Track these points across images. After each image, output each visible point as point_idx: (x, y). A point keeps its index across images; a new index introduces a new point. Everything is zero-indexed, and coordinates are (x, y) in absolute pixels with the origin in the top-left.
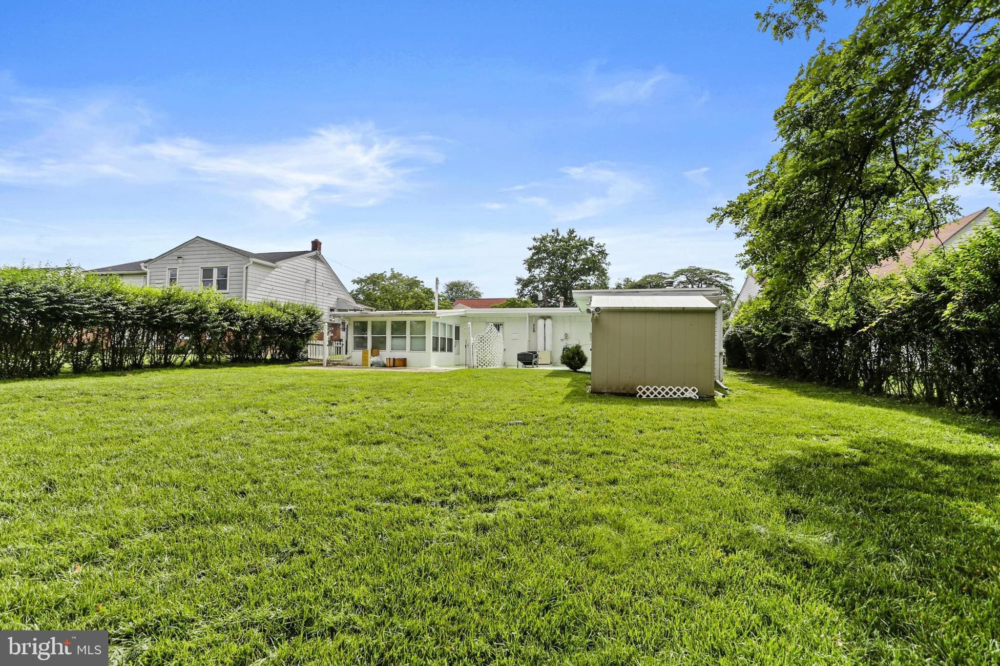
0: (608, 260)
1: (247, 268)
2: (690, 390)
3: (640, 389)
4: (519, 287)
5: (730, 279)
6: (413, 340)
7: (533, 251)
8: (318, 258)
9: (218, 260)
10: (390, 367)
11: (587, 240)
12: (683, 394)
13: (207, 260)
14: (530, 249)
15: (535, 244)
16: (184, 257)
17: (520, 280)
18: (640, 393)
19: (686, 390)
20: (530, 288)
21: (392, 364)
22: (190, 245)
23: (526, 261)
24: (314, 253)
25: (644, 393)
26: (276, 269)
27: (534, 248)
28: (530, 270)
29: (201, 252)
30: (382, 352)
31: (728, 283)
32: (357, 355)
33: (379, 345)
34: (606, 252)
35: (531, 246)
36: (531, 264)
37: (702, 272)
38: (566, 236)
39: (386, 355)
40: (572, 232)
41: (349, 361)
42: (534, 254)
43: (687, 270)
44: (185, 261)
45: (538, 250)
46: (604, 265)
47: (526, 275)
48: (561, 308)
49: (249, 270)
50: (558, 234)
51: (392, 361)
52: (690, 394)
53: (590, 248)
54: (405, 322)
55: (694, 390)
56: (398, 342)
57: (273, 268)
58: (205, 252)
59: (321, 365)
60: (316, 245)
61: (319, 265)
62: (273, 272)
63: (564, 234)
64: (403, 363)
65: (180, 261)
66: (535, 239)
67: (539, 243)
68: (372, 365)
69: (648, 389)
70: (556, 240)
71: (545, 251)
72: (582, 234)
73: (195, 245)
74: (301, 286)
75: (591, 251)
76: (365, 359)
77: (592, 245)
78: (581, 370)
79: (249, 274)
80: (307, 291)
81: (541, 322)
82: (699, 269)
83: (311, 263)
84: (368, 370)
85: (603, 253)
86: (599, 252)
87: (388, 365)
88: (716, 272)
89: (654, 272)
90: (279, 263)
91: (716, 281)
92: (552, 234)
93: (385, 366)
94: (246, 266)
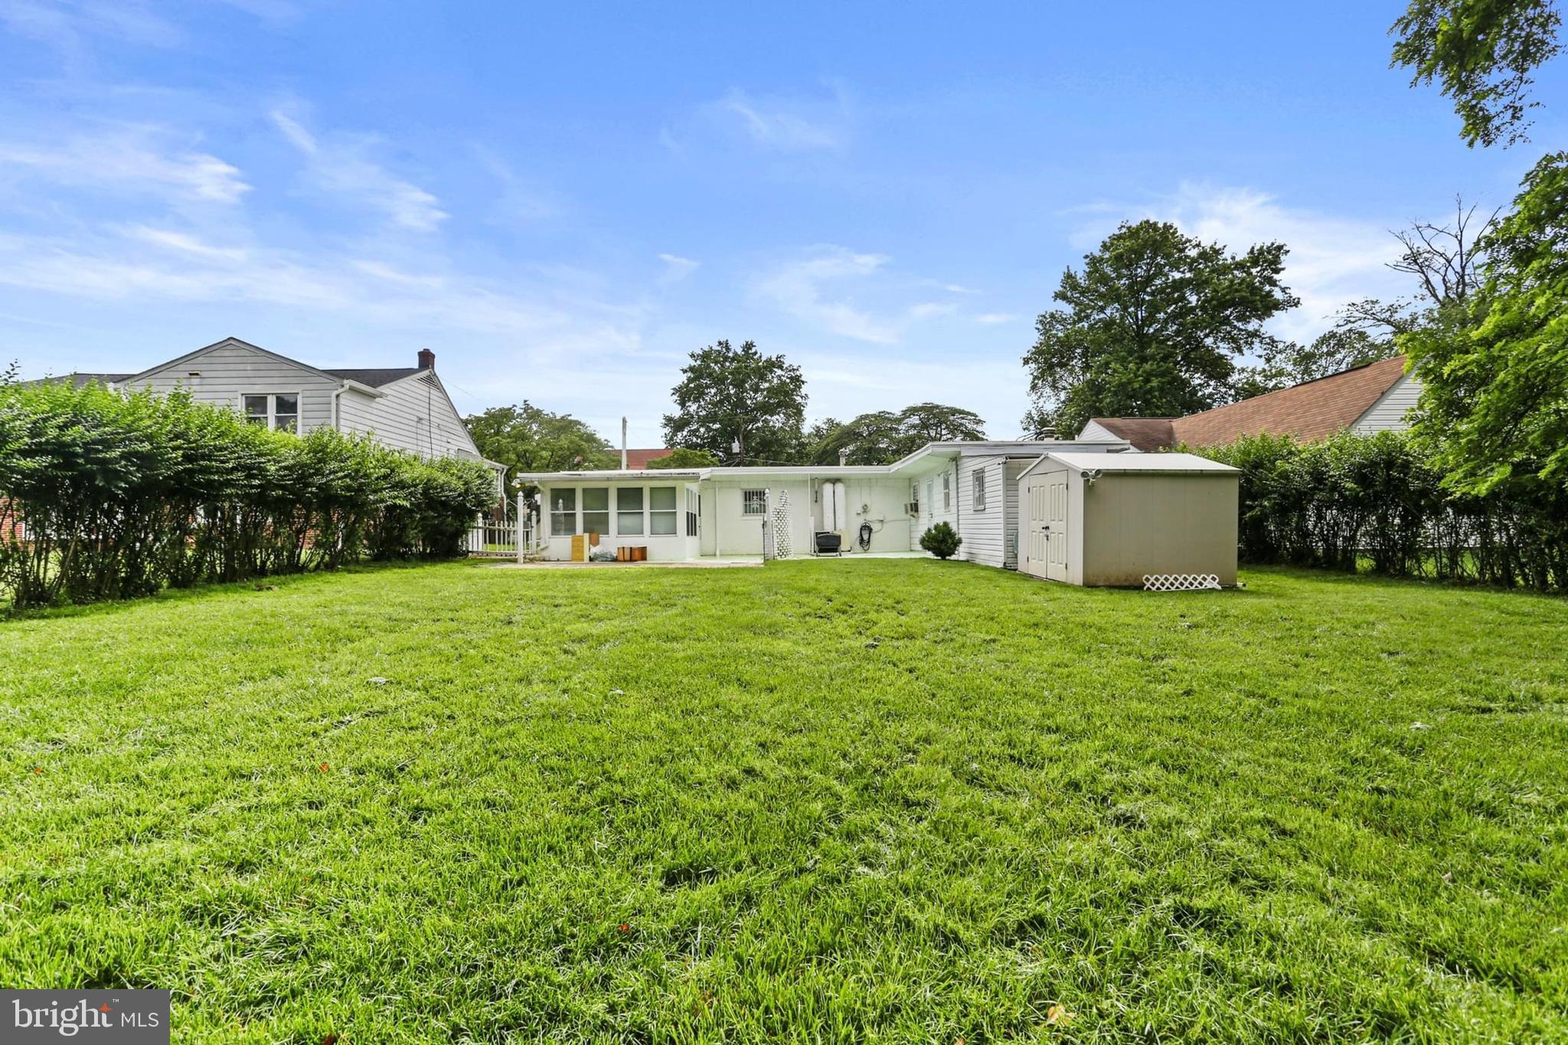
0: (804, 390)
1: (338, 396)
2: (1209, 579)
3: (1147, 580)
4: (667, 430)
5: (979, 422)
6: (654, 517)
7: (689, 374)
8: (432, 381)
9: (276, 380)
10: (625, 561)
11: (774, 359)
12: (1201, 584)
13: (253, 380)
14: (685, 371)
15: (693, 363)
16: (203, 374)
17: (669, 420)
18: (1148, 585)
19: (1204, 579)
20: (685, 433)
21: (627, 557)
22: (215, 354)
23: (676, 391)
24: (425, 373)
25: (1153, 585)
26: (378, 399)
27: (692, 369)
28: (683, 404)
29: (241, 367)
30: (603, 538)
31: (979, 428)
32: (561, 544)
33: (597, 526)
34: (803, 379)
35: (686, 367)
36: (684, 395)
37: (942, 413)
38: (740, 351)
39: (612, 542)
40: (748, 346)
41: (545, 554)
42: (690, 380)
43: (922, 409)
44: (205, 381)
45: (696, 373)
46: (798, 399)
47: (677, 412)
48: (842, 466)
49: (342, 401)
50: (728, 349)
51: (627, 552)
52: (1209, 584)
53: (779, 372)
54: (640, 490)
55: (1214, 579)
56: (629, 521)
57: (373, 397)
58: (249, 367)
59: (515, 561)
60: (426, 359)
61: (434, 392)
62: (374, 405)
63: (737, 347)
64: (641, 554)
65: (195, 380)
66: (692, 356)
67: (699, 362)
68: (591, 559)
69: (1157, 579)
70: (726, 358)
71: (710, 375)
72: (766, 351)
73: (227, 353)
74: (410, 429)
75: (779, 377)
76: (577, 548)
77: (781, 367)
78: (953, 557)
79: (342, 408)
80: (420, 437)
81: (828, 488)
82: (937, 407)
83: (423, 389)
84: (584, 567)
85: (797, 381)
86: (791, 378)
87: (621, 558)
88: (961, 412)
89: (873, 410)
90: (383, 389)
91: (962, 424)
92: (719, 348)
93: (615, 560)
94: (336, 392)
